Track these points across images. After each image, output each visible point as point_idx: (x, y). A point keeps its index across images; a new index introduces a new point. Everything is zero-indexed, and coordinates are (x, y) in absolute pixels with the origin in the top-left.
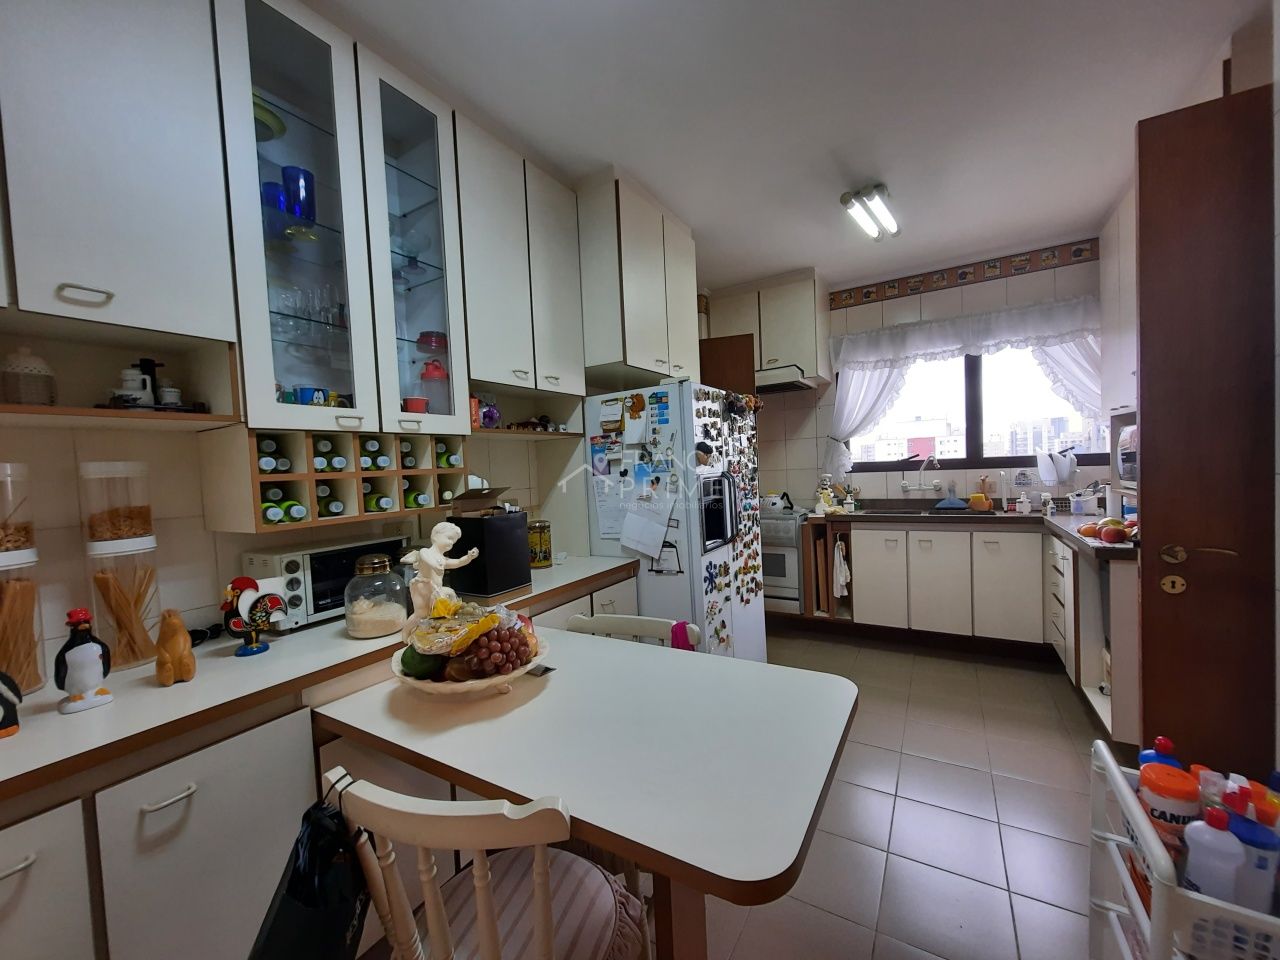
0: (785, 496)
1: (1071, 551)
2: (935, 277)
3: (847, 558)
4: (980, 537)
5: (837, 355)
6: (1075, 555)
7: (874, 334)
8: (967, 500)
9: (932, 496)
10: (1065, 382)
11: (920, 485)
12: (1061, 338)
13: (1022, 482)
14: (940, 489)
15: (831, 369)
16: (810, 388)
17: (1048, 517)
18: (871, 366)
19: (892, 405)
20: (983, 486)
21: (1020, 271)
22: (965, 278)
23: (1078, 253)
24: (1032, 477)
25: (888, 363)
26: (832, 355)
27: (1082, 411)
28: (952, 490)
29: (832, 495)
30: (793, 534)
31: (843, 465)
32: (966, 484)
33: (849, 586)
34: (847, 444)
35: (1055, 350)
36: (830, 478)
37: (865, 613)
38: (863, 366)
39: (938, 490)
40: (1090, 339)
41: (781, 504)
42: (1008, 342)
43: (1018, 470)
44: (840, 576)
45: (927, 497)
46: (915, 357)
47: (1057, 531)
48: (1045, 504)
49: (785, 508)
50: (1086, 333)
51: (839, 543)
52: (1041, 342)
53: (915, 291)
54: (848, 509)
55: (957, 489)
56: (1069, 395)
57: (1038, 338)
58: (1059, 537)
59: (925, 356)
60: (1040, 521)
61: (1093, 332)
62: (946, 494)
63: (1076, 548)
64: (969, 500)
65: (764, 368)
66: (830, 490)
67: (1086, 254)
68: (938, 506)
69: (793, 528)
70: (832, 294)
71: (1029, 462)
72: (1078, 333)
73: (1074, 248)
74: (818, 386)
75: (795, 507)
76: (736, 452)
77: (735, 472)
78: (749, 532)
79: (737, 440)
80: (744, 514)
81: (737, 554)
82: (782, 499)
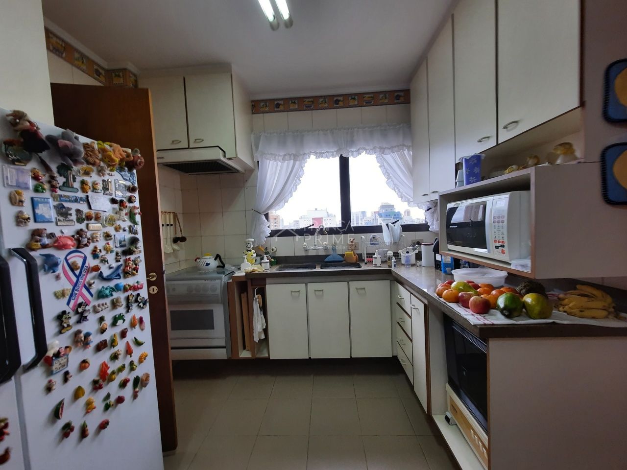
0: (218, 257)
1: (423, 305)
2: (321, 100)
3: (264, 309)
4: (354, 285)
5: (257, 147)
6: (426, 307)
7: (282, 134)
8: (343, 255)
9: (322, 253)
10: (394, 179)
11: (316, 245)
12: (392, 149)
13: (374, 242)
14: (327, 248)
15: (253, 157)
16: (237, 171)
17: (393, 269)
18: (281, 158)
19: (296, 189)
20: (353, 246)
21: (368, 104)
22: (338, 104)
23: (398, 97)
24: (379, 240)
25: (292, 157)
26: (254, 148)
27: (402, 198)
28: (334, 250)
29: (255, 255)
30: (219, 292)
31: (264, 232)
32: (342, 244)
33: (266, 331)
34: (267, 216)
35: (389, 157)
36: (253, 242)
37: (278, 351)
38: (275, 157)
39: (326, 249)
40: (406, 152)
41: (214, 264)
42: (365, 149)
43: (372, 235)
44: (258, 325)
45: (320, 254)
46: (309, 154)
47: (399, 278)
48: (390, 259)
49: (218, 267)
50: (404, 148)
51: (256, 296)
52: (382, 150)
53: (308, 108)
54: (265, 267)
55: (337, 248)
56: (395, 188)
57: (381, 148)
58: (402, 284)
59: (315, 153)
60: (389, 272)
61: (408, 147)
62: (331, 252)
63: (426, 302)
64: (344, 255)
65: (191, 147)
66: (253, 251)
67: (402, 99)
68: (326, 260)
69: (219, 287)
70: (252, 101)
71: (378, 229)
72: (401, 146)
73: (396, 94)
74: (245, 170)
75: (227, 266)
76: (74, 217)
77: (61, 247)
78: (114, 324)
79: (76, 200)
80: (96, 303)
81: (67, 373)
82: (215, 259)
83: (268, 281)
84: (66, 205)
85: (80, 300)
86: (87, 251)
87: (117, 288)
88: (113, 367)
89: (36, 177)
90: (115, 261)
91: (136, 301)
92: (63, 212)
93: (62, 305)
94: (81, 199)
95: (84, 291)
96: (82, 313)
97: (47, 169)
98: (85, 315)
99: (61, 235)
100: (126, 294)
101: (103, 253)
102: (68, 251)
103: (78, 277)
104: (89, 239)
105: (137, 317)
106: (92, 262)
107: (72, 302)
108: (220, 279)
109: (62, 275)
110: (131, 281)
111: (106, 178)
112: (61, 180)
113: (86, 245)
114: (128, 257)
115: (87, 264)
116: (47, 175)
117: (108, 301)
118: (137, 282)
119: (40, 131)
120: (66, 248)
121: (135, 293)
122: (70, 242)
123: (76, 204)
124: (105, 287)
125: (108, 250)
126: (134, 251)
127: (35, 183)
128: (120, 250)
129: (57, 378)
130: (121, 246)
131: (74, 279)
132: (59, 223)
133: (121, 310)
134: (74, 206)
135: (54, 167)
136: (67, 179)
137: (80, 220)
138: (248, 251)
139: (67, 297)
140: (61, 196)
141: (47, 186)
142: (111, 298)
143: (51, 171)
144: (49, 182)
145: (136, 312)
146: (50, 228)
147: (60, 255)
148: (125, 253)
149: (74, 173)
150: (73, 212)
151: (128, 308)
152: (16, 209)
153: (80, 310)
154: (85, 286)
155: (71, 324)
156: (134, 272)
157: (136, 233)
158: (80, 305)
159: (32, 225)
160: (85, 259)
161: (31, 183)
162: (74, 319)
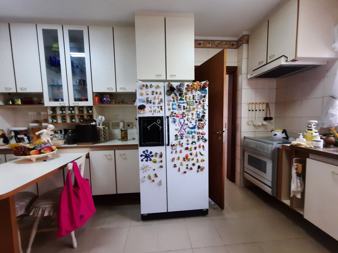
0: (284, 131)
30: (269, 152)
41: (281, 135)
49: (283, 138)
51: (295, 164)
74: (327, 62)
76: (182, 108)
77: (177, 117)
78: (192, 143)
79: (183, 103)
80: (187, 135)
81: (176, 151)
82: (283, 133)
83: (311, 156)
84: (180, 105)
85: (182, 133)
86: (185, 118)
87: (195, 132)
88: (190, 157)
89: (173, 98)
90: (195, 123)
91: (202, 139)
92: (179, 106)
93: (177, 133)
94: (185, 102)
95: (183, 130)
96: (182, 136)
97: (176, 95)
98: (183, 137)
99: (178, 113)
100: (198, 135)
101: (191, 119)
102: (180, 118)
103: (182, 126)
104: (186, 115)
105: (202, 145)
106: (186, 122)
107: (180, 133)
108: (272, 144)
109: (177, 124)
110: (201, 131)
111: (194, 94)
112: (179, 98)
113: (185, 117)
114: (200, 122)
115: (185, 122)
116: (176, 97)
117: (191, 136)
118: (203, 132)
119: (173, 86)
120: (179, 117)
121: (202, 136)
122: (180, 116)
123: (183, 104)
124: (190, 131)
125: (193, 119)
126: (203, 120)
127: (173, 99)
128: (197, 119)
129: (174, 151)
130: (197, 118)
131: (181, 126)
132: (178, 110)
133: (196, 140)
134: (182, 105)
135: (178, 94)
136: (181, 97)
137: (184, 109)
138: (309, 130)
139: (178, 131)
140: (179, 102)
141: (176, 100)
142: (192, 135)
143: (177, 95)
144: (176, 99)
145: (201, 142)
146: (175, 111)
147: (177, 119)
148: (199, 120)
149: (183, 95)
150: (182, 107)
151: (198, 140)
152: (168, 107)
153: (181, 135)
154: (184, 129)
155: (178, 138)
156: (202, 128)
157: (205, 113)
158: (181, 134)
159: (171, 110)
160: (185, 121)
161: (172, 100)
162: (179, 137)
